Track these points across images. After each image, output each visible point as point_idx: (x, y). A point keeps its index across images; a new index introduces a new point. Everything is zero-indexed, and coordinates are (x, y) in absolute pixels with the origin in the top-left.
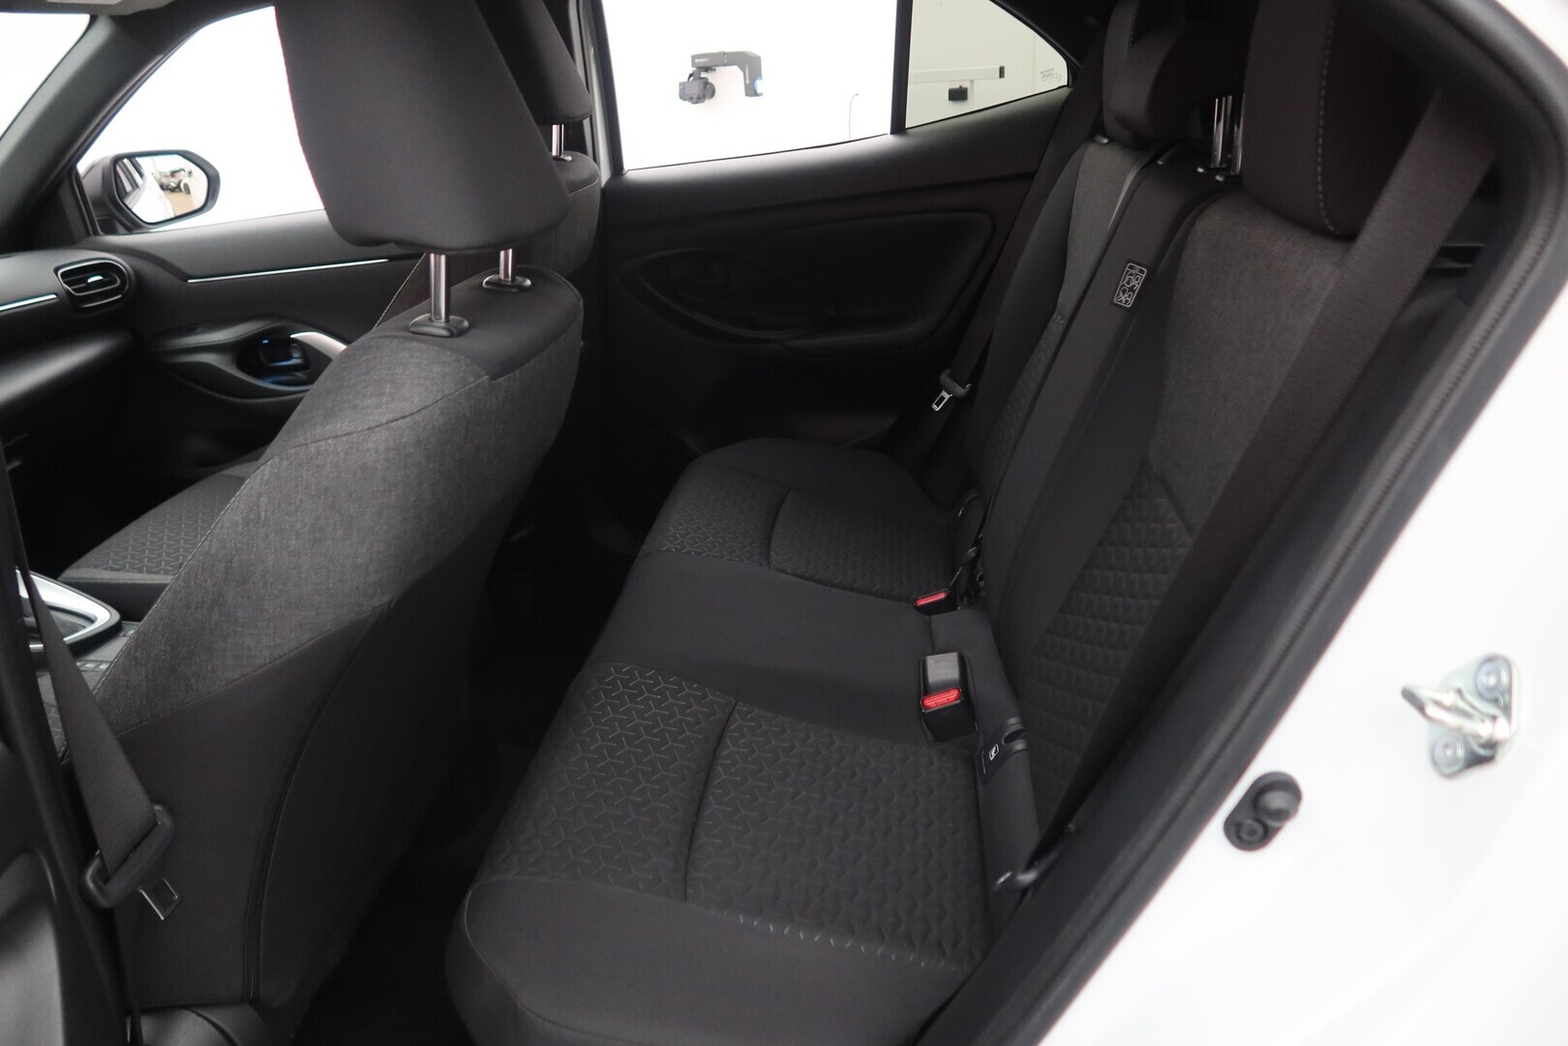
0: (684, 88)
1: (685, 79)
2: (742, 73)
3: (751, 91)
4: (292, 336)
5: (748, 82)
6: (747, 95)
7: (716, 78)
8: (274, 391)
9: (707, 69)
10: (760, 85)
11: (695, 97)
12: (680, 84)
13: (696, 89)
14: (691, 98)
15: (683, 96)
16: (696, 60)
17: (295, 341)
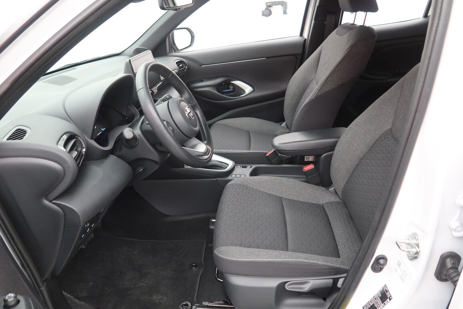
0: (263, 12)
1: (264, 10)
2: (282, 7)
3: (285, 13)
4: (231, 82)
5: (284, 10)
6: (284, 14)
7: (274, 9)
8: (229, 98)
9: (270, 6)
10: (287, 11)
11: (268, 15)
12: (262, 11)
13: (267, 12)
14: (266, 15)
15: (263, 15)
16: (267, 4)
17: (232, 84)
